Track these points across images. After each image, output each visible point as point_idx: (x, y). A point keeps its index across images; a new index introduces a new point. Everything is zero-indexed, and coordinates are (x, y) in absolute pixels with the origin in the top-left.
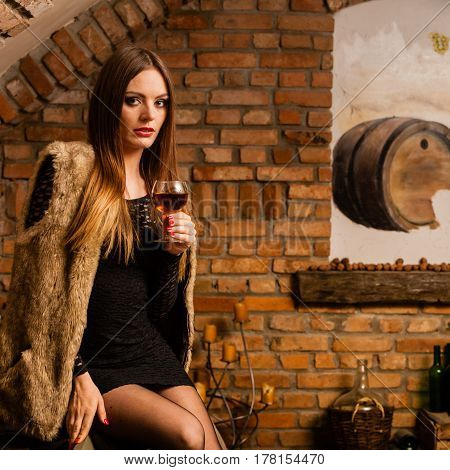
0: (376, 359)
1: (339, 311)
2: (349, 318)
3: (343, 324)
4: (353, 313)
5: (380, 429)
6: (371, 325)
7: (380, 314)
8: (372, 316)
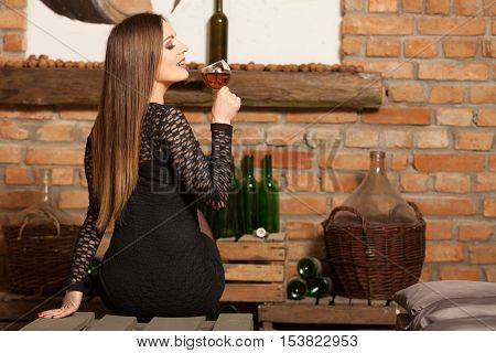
0: (77, 174)
1: (33, 116)
2: (45, 125)
3: (39, 132)
4: (50, 119)
5: (55, 247)
6: (71, 133)
7: (82, 120)
8: (73, 123)
